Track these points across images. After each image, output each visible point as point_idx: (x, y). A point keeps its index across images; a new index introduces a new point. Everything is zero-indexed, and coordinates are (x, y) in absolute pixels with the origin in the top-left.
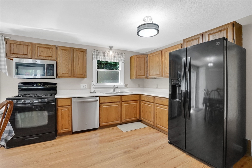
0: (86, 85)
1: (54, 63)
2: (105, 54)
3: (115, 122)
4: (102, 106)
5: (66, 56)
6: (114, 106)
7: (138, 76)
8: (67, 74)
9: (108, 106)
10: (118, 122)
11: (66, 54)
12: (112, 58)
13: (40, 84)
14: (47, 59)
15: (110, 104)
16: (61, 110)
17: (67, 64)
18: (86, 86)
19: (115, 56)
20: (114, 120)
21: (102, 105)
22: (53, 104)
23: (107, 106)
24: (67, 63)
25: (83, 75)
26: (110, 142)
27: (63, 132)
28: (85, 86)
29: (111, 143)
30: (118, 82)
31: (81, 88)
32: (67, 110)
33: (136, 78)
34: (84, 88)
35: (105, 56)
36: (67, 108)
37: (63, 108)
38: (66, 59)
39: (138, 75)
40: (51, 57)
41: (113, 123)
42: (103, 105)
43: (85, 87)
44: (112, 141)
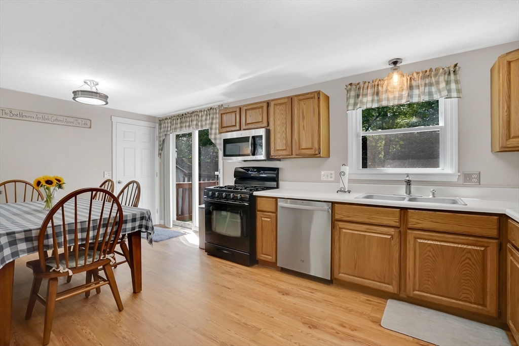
0: (333, 172)
1: (262, 132)
2: (378, 89)
3: (379, 284)
4: (340, 228)
5: (283, 116)
6: (376, 235)
7: (514, 137)
8: (284, 150)
9: (356, 232)
10: (390, 288)
11: (283, 112)
12: (404, 93)
13: (255, 170)
14: (256, 127)
15: (364, 227)
16: (261, 217)
17: (283, 131)
18: (333, 176)
19: (414, 83)
20: (377, 279)
21: (342, 226)
22: (246, 204)
23: (353, 232)
24: (284, 129)
25: (313, 150)
26: (307, 324)
27: (264, 259)
28: (331, 174)
29: (306, 329)
30: (436, 165)
31: (324, 178)
32: (269, 220)
33: (503, 147)
34: (330, 179)
35: (378, 94)
36: (269, 215)
37: (263, 214)
38: (283, 121)
39: (512, 135)
40: (261, 123)
41: (371, 286)
42: (341, 224)
43: (331, 177)
44: (313, 326)
